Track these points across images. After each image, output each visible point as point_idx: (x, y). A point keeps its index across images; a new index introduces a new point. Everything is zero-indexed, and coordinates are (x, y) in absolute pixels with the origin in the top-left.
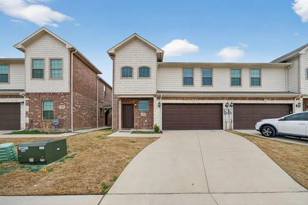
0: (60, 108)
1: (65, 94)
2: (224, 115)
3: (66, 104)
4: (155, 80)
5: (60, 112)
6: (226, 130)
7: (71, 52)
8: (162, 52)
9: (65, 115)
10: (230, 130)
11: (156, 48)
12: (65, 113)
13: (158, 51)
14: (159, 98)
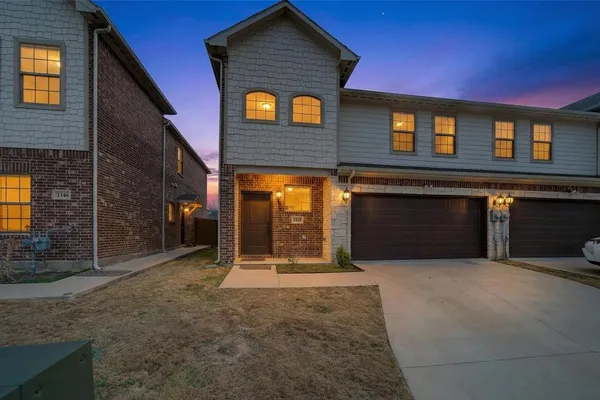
0: (55, 197)
1: (71, 155)
2: (489, 223)
3: (73, 187)
4: (335, 133)
5: (55, 210)
6: (495, 260)
7: (91, 28)
8: (353, 59)
9: (72, 218)
10: (503, 260)
11: (338, 46)
12: (70, 213)
13: (345, 56)
14: (343, 179)
